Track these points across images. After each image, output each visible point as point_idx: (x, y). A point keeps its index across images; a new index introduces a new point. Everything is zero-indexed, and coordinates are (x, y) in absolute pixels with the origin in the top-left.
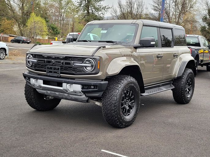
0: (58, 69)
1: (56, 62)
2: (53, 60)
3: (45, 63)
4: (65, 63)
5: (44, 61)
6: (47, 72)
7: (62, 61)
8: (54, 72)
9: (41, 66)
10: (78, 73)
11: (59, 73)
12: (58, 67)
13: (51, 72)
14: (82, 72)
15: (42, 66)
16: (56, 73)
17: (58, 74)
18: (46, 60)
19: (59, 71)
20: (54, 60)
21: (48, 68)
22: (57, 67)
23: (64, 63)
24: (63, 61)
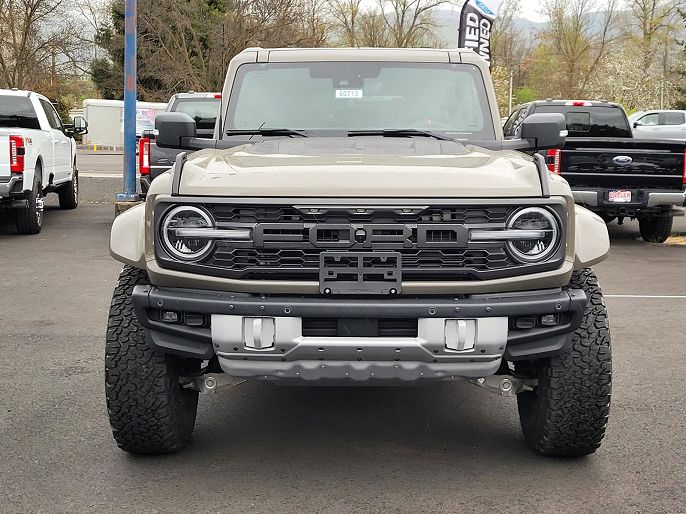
0: (392, 262)
1: (375, 232)
2: (355, 226)
3: (306, 239)
4: (429, 232)
5: (306, 232)
6: (326, 280)
7: (410, 226)
8: (369, 278)
9: (282, 254)
10: (492, 270)
11: (395, 280)
12: (393, 254)
13: (352, 277)
14: (503, 264)
15: (290, 256)
16: (379, 278)
17: (390, 285)
18: (311, 226)
19: (397, 272)
20: (361, 226)
21: (329, 261)
22: (384, 256)
23: (422, 235)
24: (415, 226)
